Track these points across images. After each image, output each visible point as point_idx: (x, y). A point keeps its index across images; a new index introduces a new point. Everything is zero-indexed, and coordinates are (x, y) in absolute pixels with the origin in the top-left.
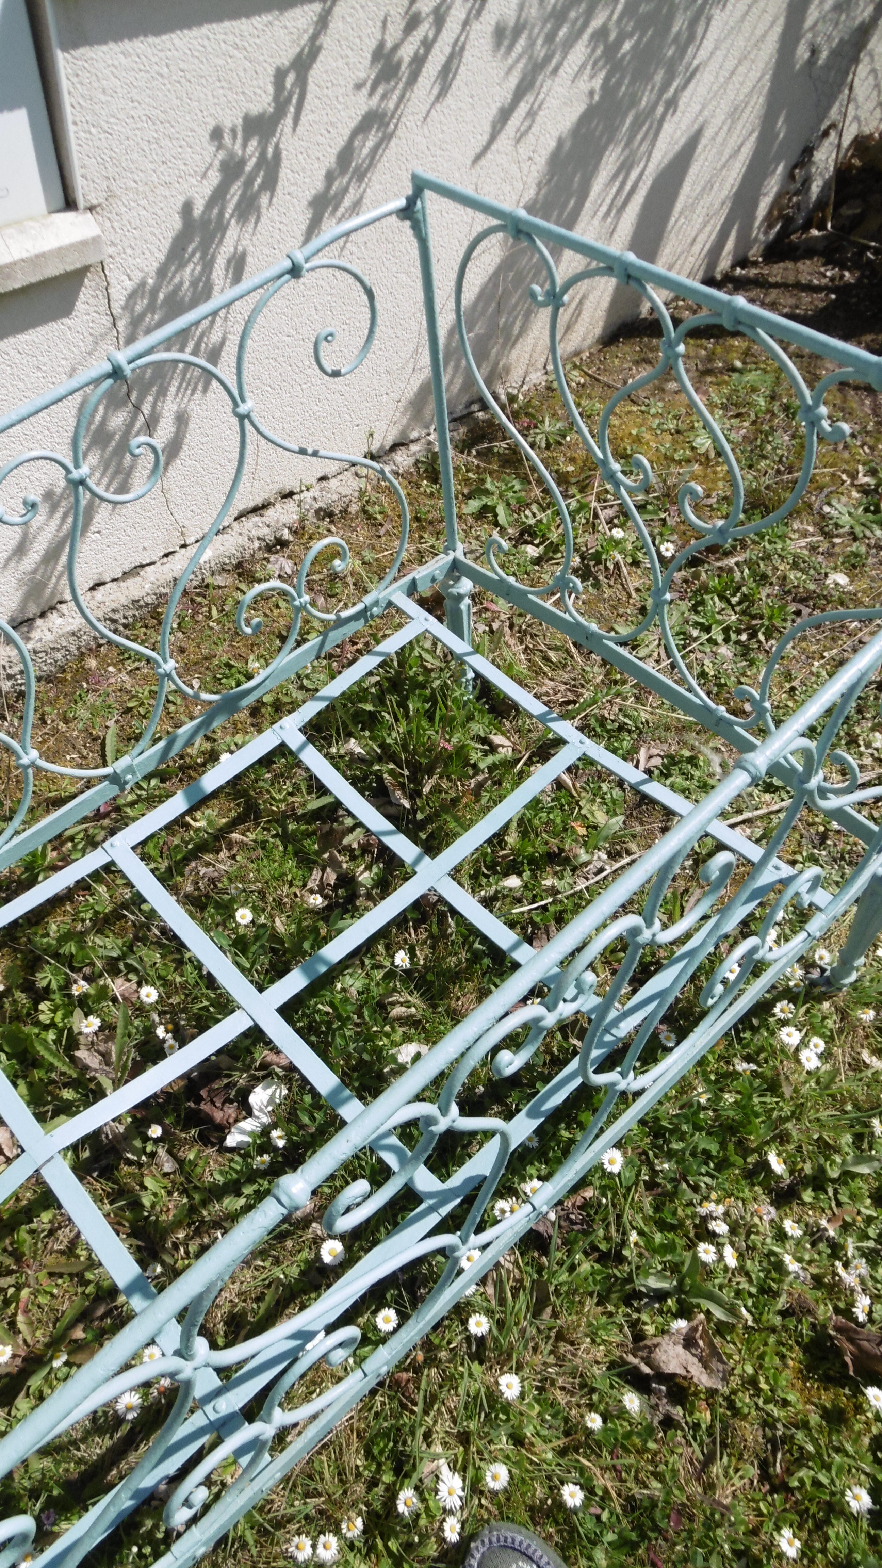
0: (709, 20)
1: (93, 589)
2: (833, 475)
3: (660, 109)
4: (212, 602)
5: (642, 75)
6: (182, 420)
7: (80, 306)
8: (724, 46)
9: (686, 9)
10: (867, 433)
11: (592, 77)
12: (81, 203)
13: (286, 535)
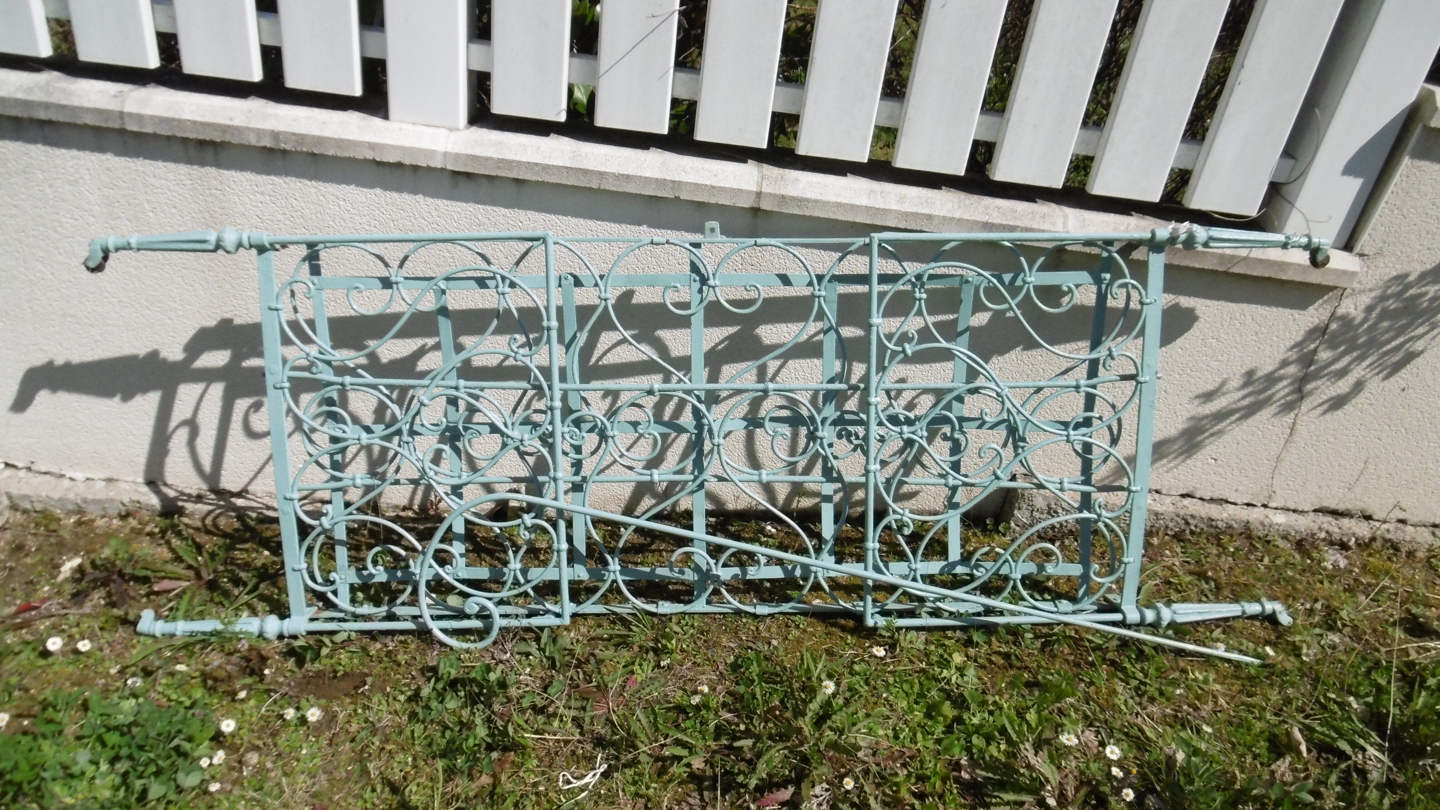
1: (1183, 496)
4: (1268, 552)
6: (1359, 386)
12: (1357, 249)
13: (1351, 542)
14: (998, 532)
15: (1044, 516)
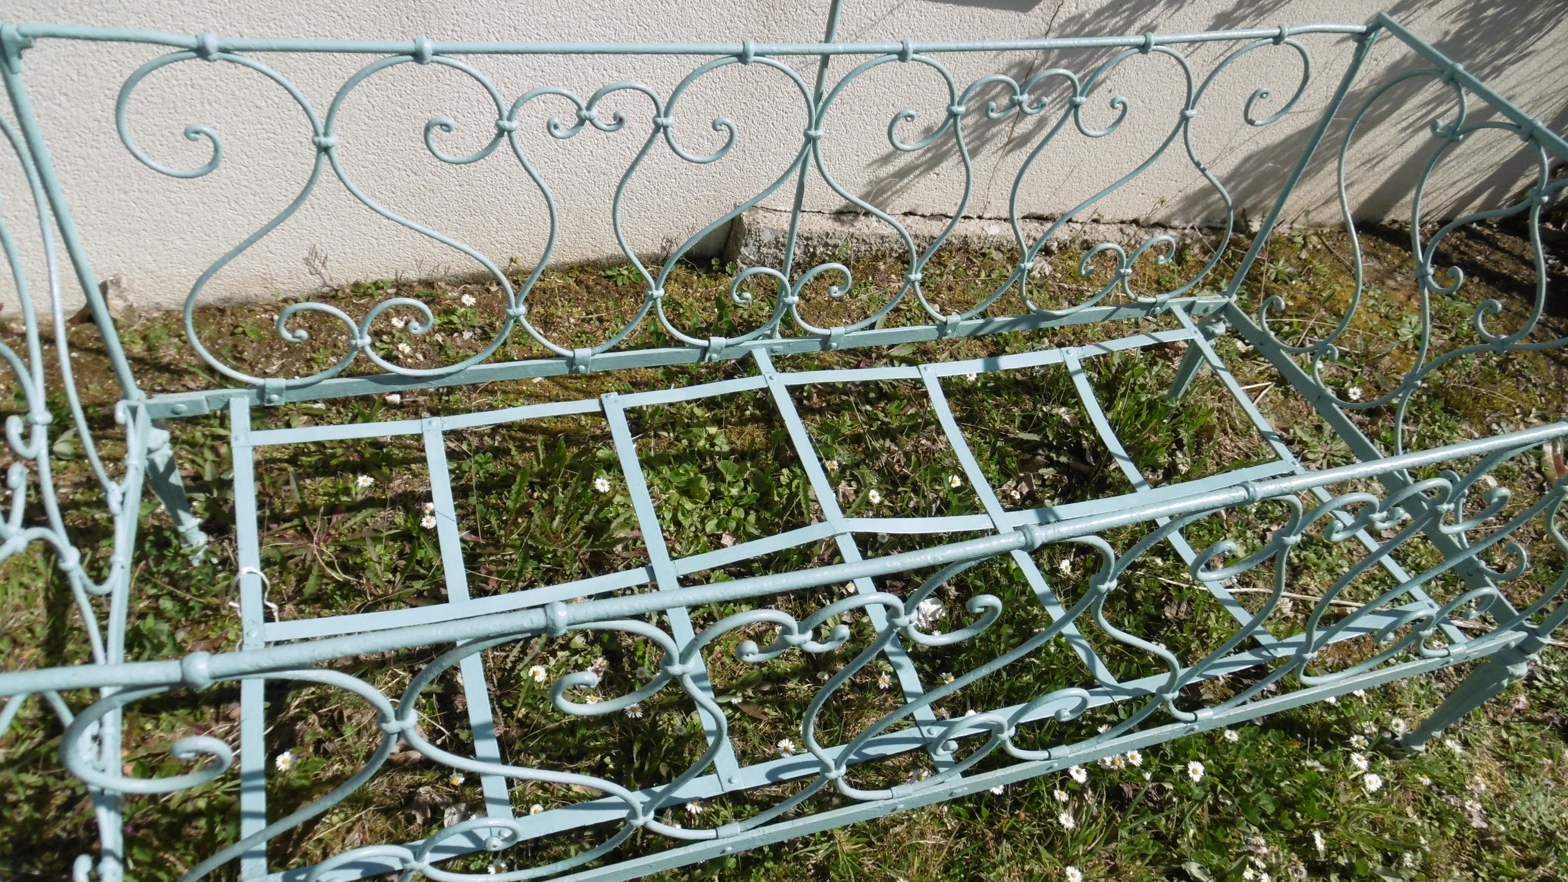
0: (1559, 22)
1: (905, 214)
2: (1509, 405)
3: (1487, 70)
4: (984, 266)
5: (1489, 38)
7: (1036, 9)
8: (1558, 46)
9: (1547, 6)
10: (1547, 389)
11: (1454, 22)
13: (1054, 247)
14: (724, 272)
15: (772, 251)
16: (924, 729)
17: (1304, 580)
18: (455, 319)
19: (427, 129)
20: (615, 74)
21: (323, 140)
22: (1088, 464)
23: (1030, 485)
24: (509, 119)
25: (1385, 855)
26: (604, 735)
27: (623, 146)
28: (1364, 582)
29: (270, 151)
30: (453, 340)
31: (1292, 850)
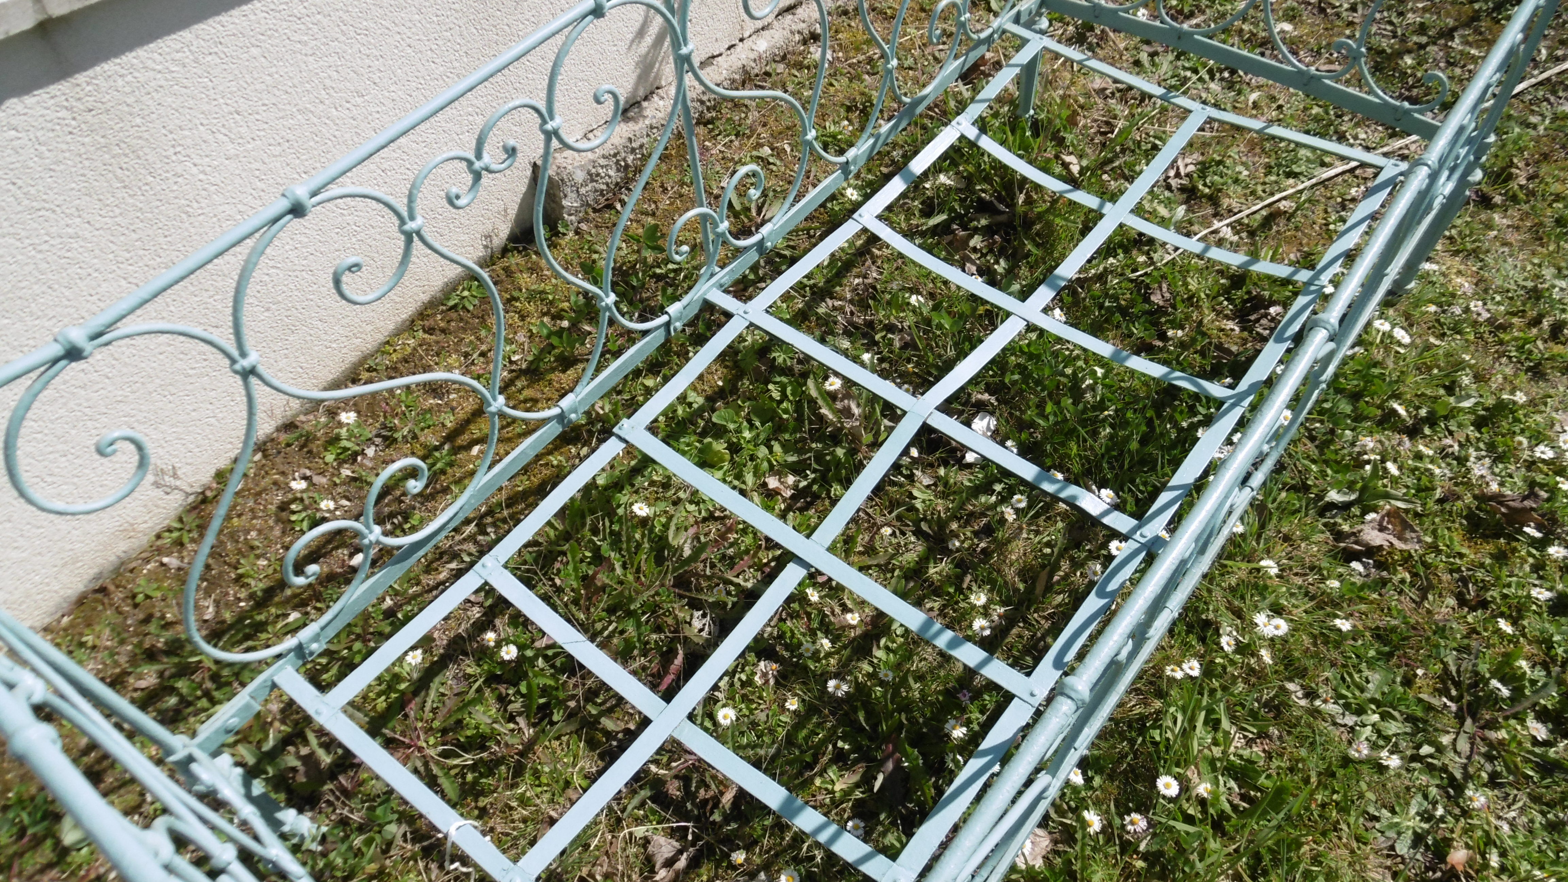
13: (817, 29)
14: (558, 234)
15: (588, 188)
16: (1137, 536)
17: (1225, 202)
18: (344, 443)
19: (337, 282)
20: (359, 100)
21: (245, 363)
22: (1004, 212)
23: (973, 262)
24: (412, 218)
25: (1445, 387)
26: (819, 725)
27: (402, 170)
28: (1266, 175)
29: (55, 400)
30: (361, 465)
31: (1384, 429)
